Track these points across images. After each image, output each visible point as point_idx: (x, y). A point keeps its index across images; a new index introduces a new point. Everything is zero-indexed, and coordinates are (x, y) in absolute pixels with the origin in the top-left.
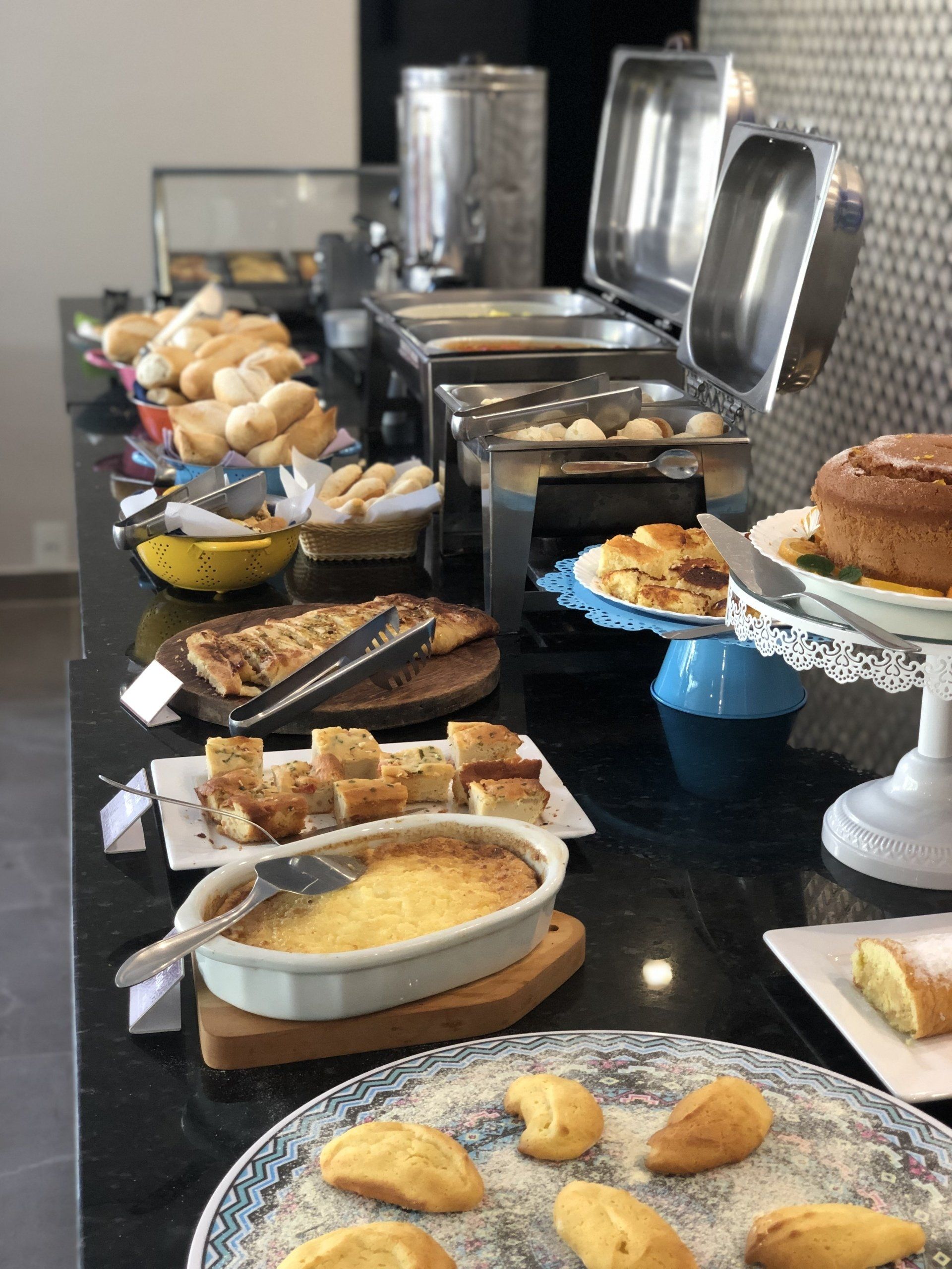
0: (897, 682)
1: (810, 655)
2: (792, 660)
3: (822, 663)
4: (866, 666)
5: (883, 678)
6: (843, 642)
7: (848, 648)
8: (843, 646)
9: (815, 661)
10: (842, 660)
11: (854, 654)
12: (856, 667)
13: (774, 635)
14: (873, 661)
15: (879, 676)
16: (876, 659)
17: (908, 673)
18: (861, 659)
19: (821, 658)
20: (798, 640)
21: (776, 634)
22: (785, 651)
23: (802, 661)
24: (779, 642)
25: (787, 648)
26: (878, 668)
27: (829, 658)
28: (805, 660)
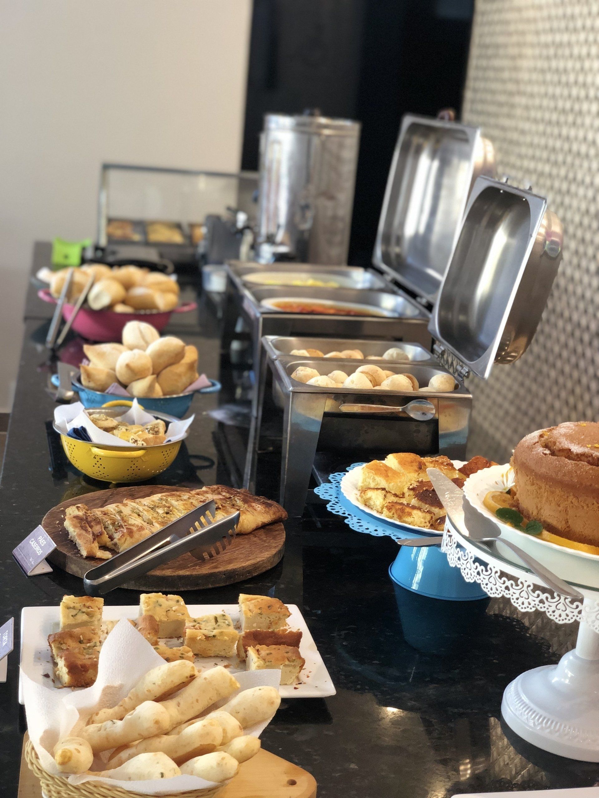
0: (564, 616)
1: (501, 587)
2: (487, 588)
3: (509, 594)
4: (541, 601)
5: (554, 612)
6: (526, 581)
7: (529, 586)
8: (526, 585)
9: (504, 592)
10: (524, 594)
11: (534, 591)
12: (534, 601)
13: (475, 568)
14: (547, 598)
15: (551, 609)
16: (549, 597)
17: (573, 610)
18: (538, 596)
19: (509, 590)
20: (493, 574)
21: (477, 567)
22: (482, 581)
23: (494, 590)
24: (478, 573)
25: (484, 578)
26: (551, 604)
27: (515, 591)
28: (497, 590)
